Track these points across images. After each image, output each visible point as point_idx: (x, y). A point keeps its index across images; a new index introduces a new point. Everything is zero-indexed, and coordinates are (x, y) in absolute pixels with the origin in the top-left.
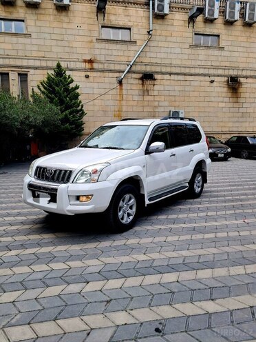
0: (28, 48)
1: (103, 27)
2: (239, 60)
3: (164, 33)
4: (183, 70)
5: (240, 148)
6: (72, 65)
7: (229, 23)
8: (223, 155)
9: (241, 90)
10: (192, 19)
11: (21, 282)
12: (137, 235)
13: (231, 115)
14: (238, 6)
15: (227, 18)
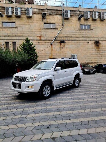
0: (16, 32)
1: (44, 24)
2: (99, 34)
3: (68, 25)
4: (76, 39)
5: (100, 69)
6: (33, 38)
7: (94, 20)
8: (92, 72)
9: (100, 46)
10: (79, 19)
11: (7, 114)
12: (50, 100)
13: (97, 56)
14: (97, 14)
15: (93, 18)
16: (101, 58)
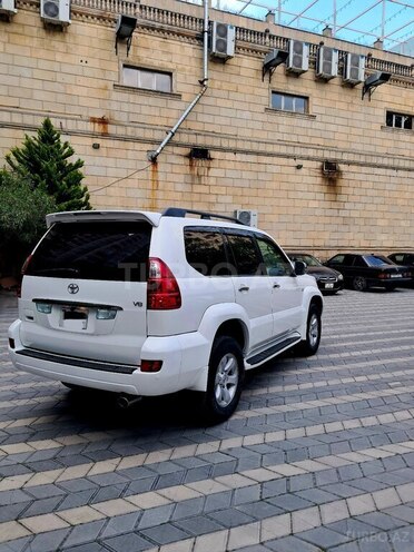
1: (125, 66)
2: (337, 136)
3: (225, 86)
4: (255, 147)
5: (354, 273)
6: (70, 126)
7: (323, 80)
8: (332, 285)
9: (341, 182)
10: (267, 69)
13: (327, 220)
14: (335, 57)
15: (321, 71)
16: (343, 228)
